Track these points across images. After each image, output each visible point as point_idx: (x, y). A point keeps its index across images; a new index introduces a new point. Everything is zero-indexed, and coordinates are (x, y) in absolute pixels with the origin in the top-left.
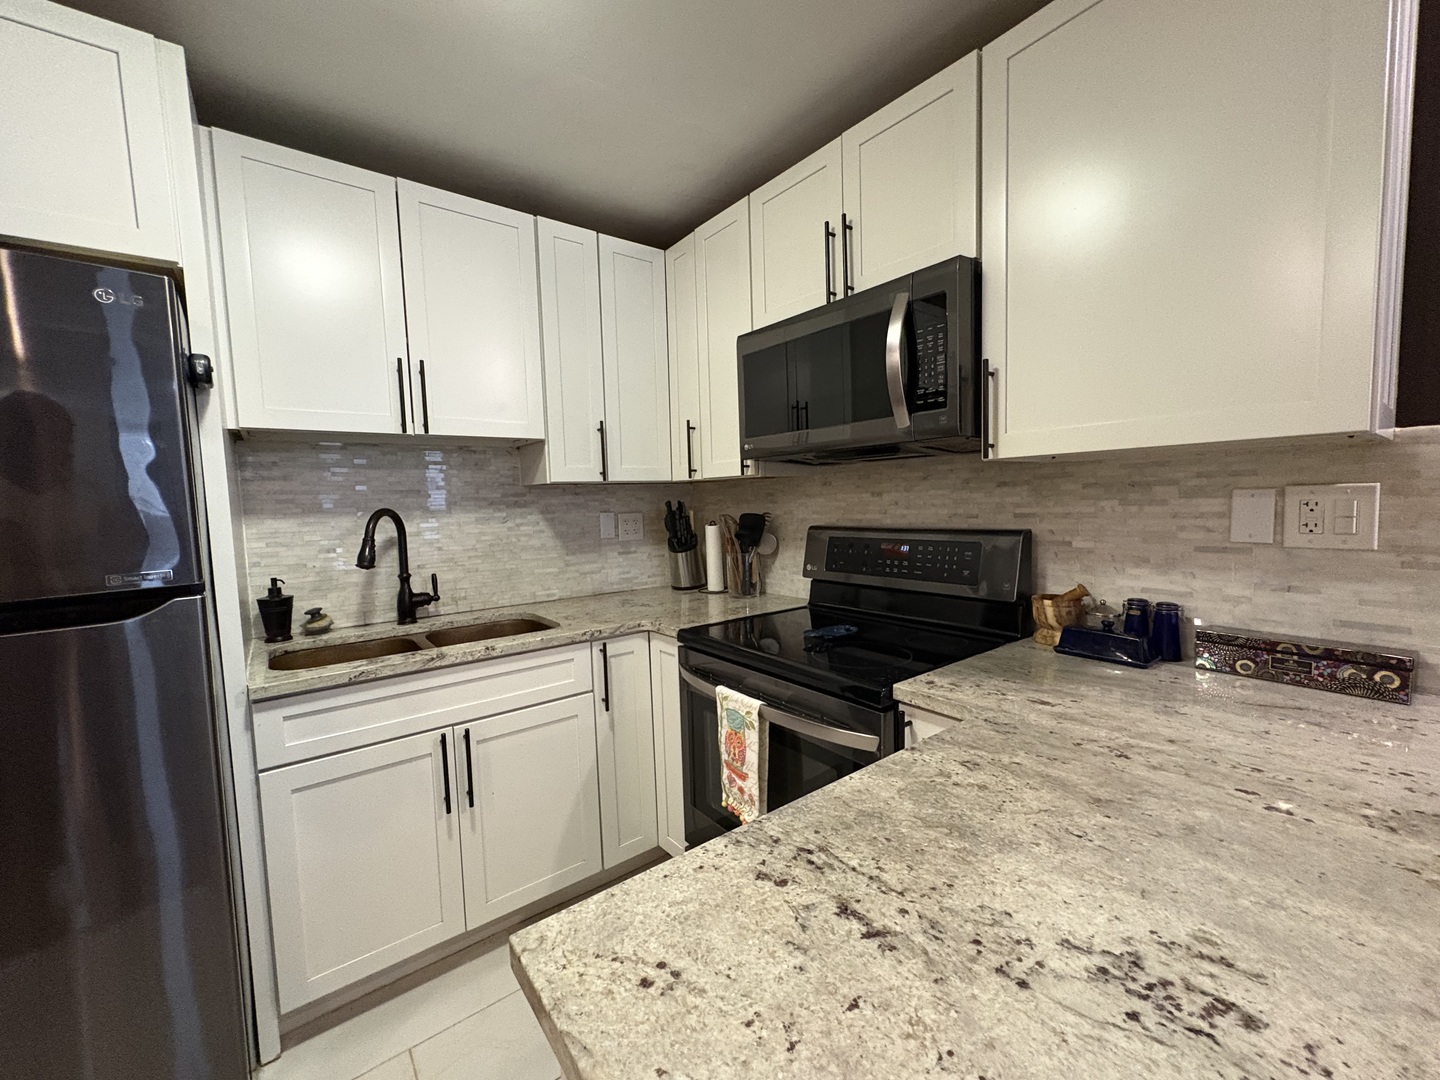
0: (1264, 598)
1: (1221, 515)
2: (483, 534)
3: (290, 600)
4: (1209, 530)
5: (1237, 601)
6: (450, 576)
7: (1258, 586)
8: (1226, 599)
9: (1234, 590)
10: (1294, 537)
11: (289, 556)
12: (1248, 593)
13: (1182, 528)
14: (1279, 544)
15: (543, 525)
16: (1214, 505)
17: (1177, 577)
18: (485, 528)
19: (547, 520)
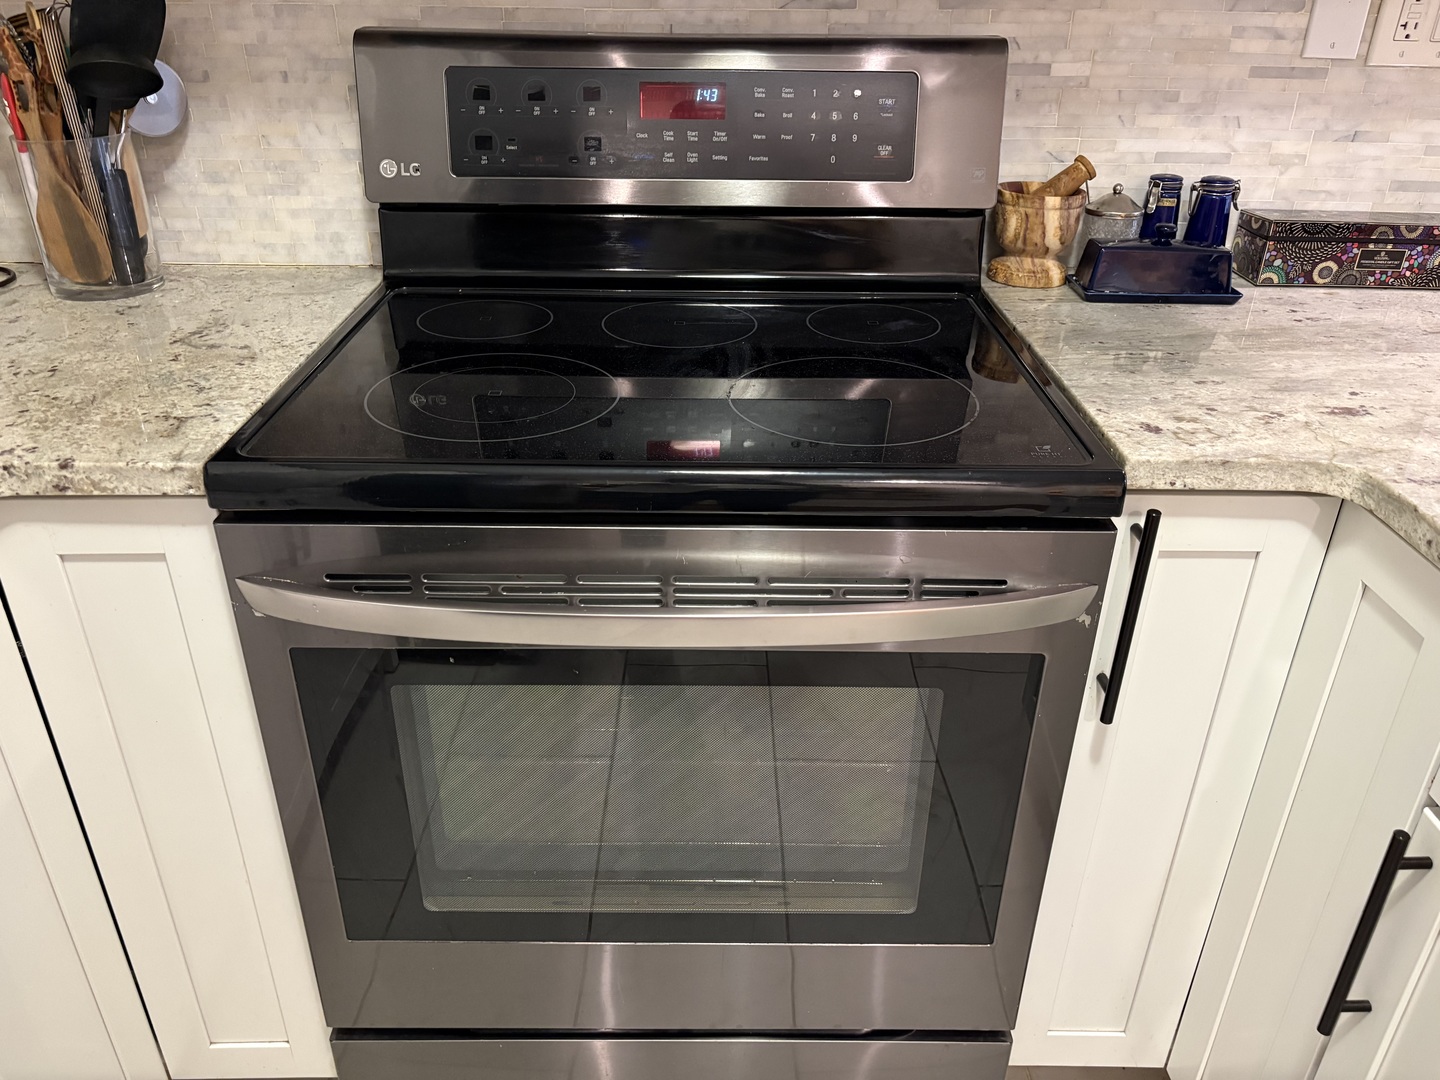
0: (1323, 154)
4: (1277, 35)
7: (1319, 136)
8: (1273, 164)
9: (1285, 147)
12: (1303, 148)
14: (1365, 59)
17: (1214, 127)
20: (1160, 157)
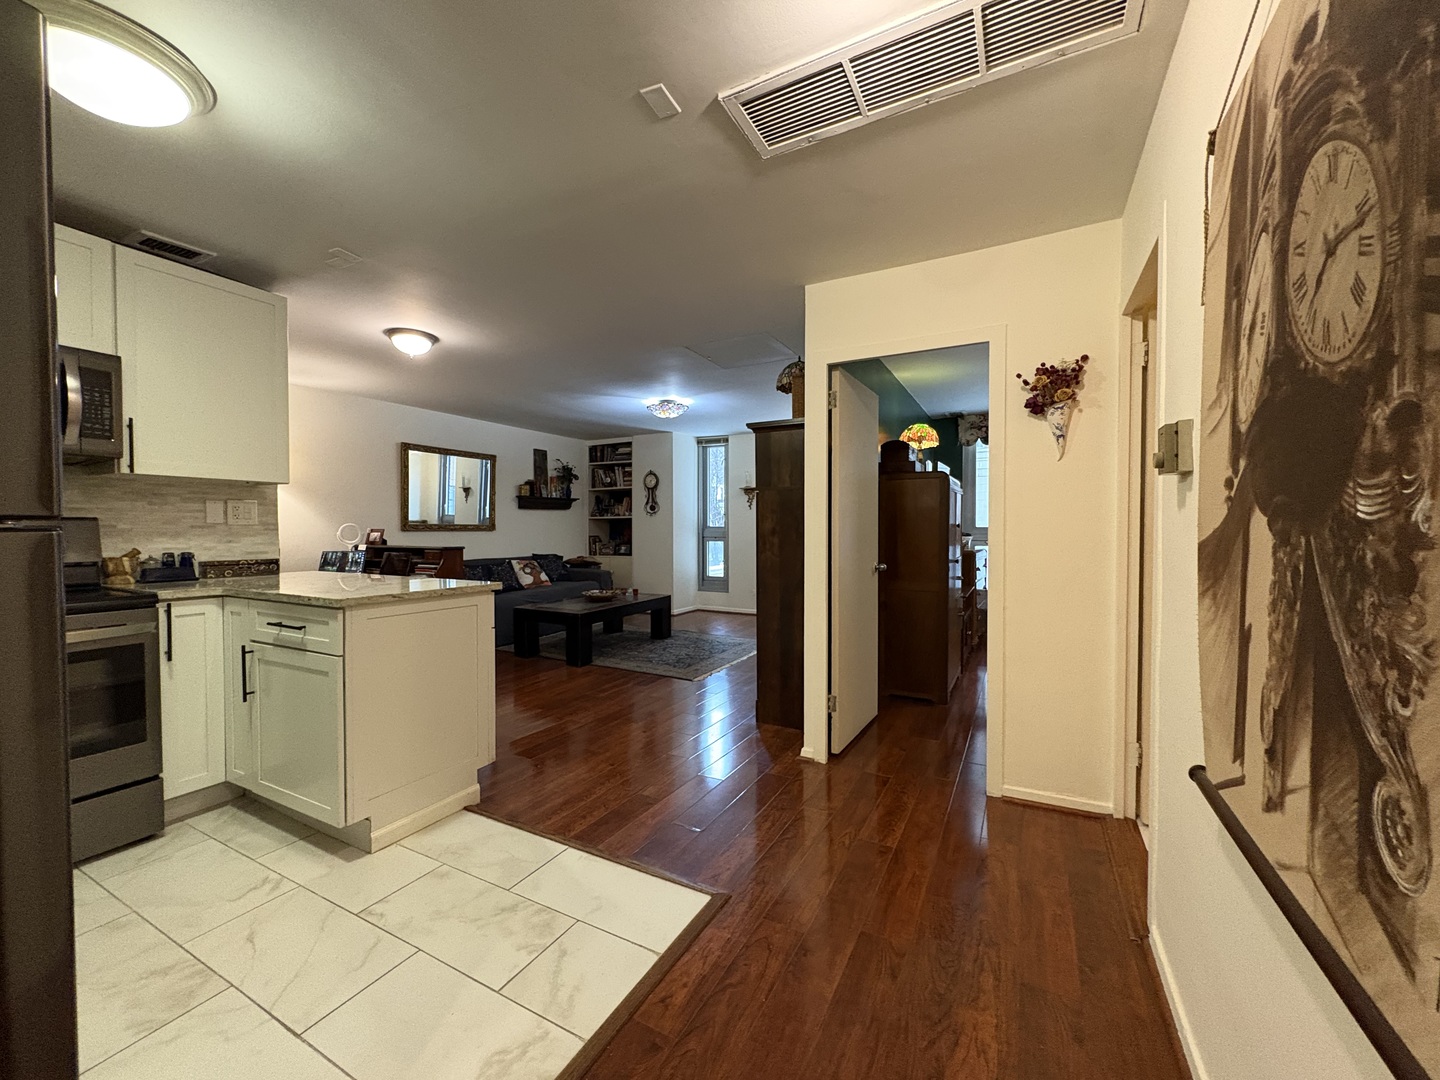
0: (221, 547)
1: (201, 511)
4: (197, 518)
5: (210, 549)
7: (220, 542)
8: (205, 549)
9: (208, 545)
10: (231, 521)
12: (213, 545)
13: (184, 518)
14: (226, 523)
16: (197, 506)
17: (181, 540)
20: (165, 549)
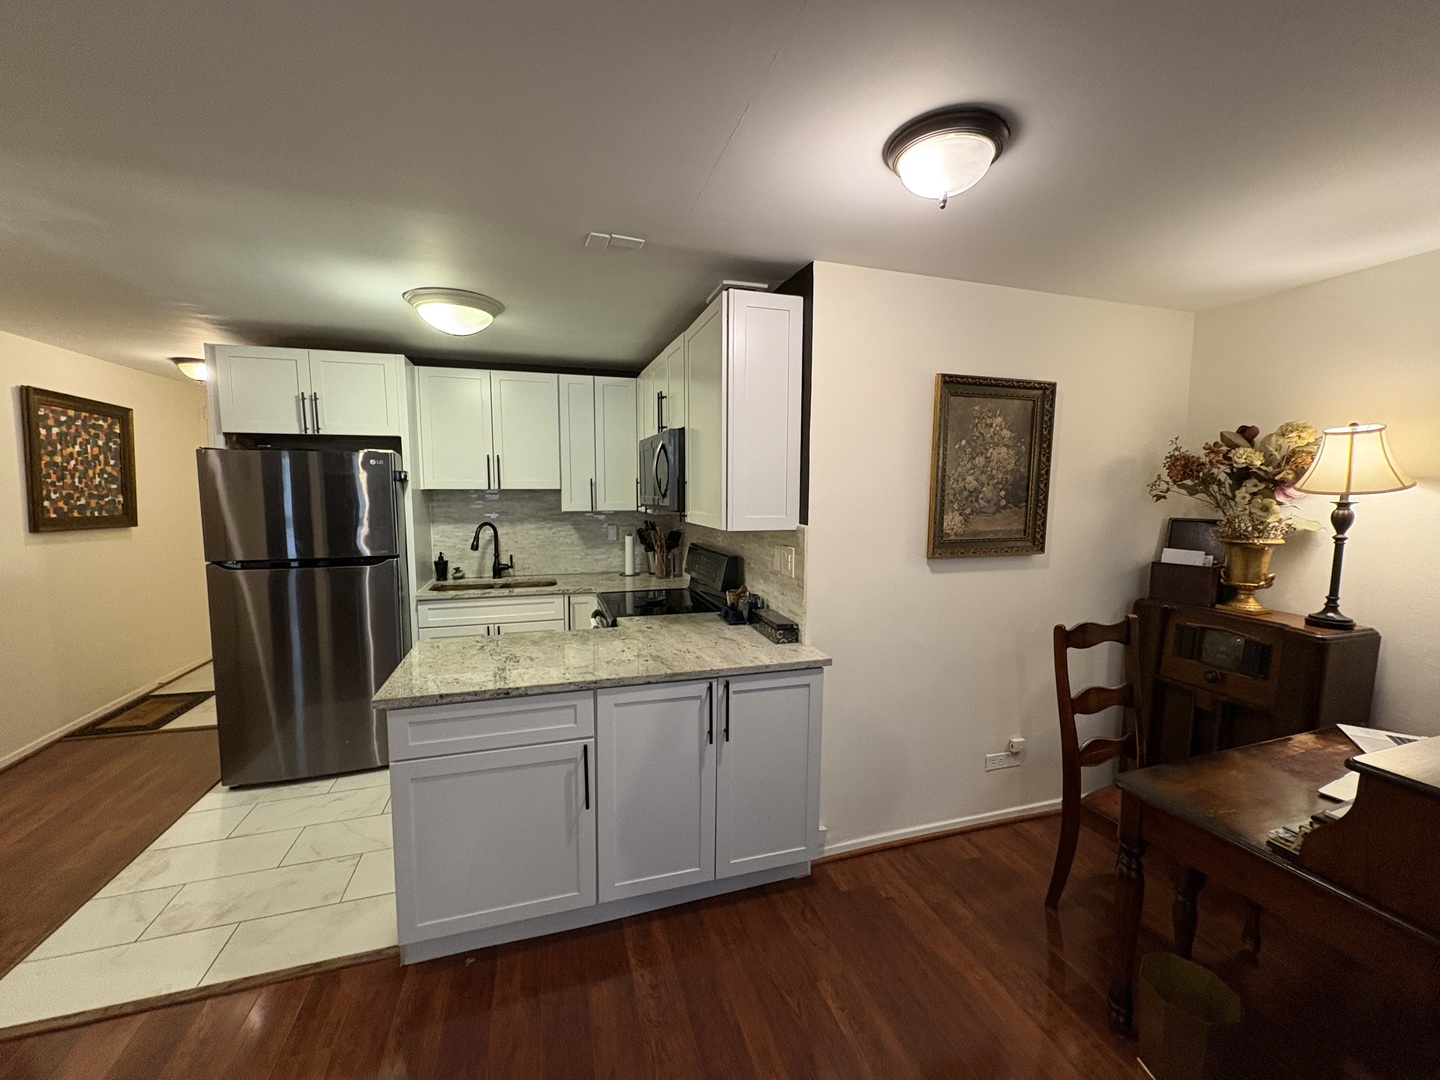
0: (780, 598)
1: (773, 556)
2: (540, 535)
3: (447, 562)
4: (772, 563)
6: (521, 556)
7: (779, 592)
8: (774, 597)
9: (775, 594)
10: (783, 570)
11: (450, 542)
13: (768, 562)
14: (781, 572)
15: (573, 531)
16: (772, 551)
18: (540, 532)
19: (575, 529)
